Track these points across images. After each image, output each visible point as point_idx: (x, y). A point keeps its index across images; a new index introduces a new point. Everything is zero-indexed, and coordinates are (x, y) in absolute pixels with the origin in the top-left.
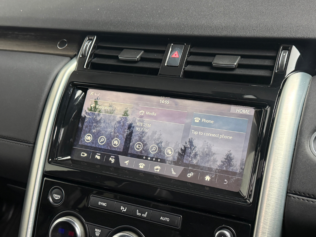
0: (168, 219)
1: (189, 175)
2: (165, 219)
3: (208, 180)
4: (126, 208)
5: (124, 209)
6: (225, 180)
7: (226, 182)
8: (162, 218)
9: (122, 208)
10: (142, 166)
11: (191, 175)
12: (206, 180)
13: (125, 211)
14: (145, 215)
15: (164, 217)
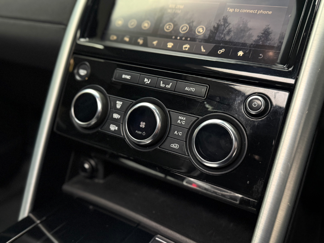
0: (193, 90)
1: (220, 52)
2: (191, 89)
3: (241, 55)
4: (150, 80)
5: (148, 81)
6: (261, 55)
7: (261, 56)
8: (187, 89)
9: (146, 80)
10: (170, 45)
11: (221, 51)
12: (239, 55)
13: (149, 82)
14: (168, 86)
15: (189, 87)
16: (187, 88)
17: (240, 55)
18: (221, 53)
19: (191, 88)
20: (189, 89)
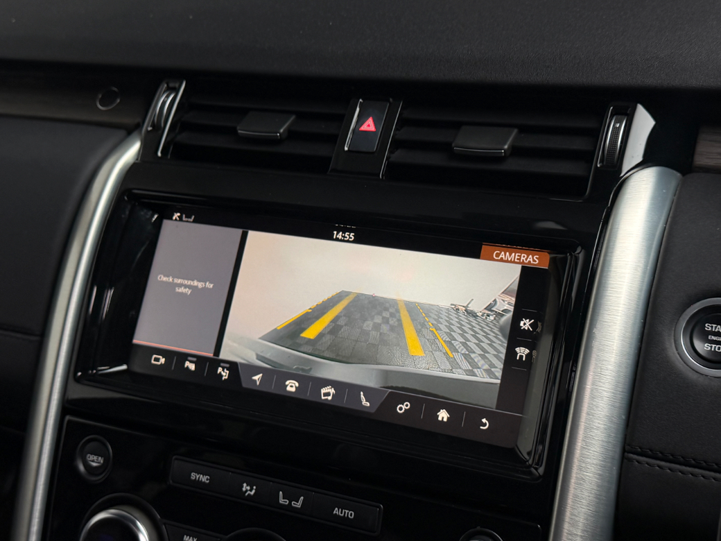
0: (351, 515)
1: (401, 409)
2: (345, 512)
3: (445, 420)
4: (255, 487)
5: (251, 490)
6: (484, 420)
7: (485, 425)
8: (336, 511)
9: (245, 487)
10: (291, 386)
11: (404, 407)
12: (440, 419)
13: (252, 493)
14: (298, 505)
15: (342, 507)
16: (336, 509)
17: (443, 418)
18: (403, 411)
19: (347, 511)
20: (341, 513)
